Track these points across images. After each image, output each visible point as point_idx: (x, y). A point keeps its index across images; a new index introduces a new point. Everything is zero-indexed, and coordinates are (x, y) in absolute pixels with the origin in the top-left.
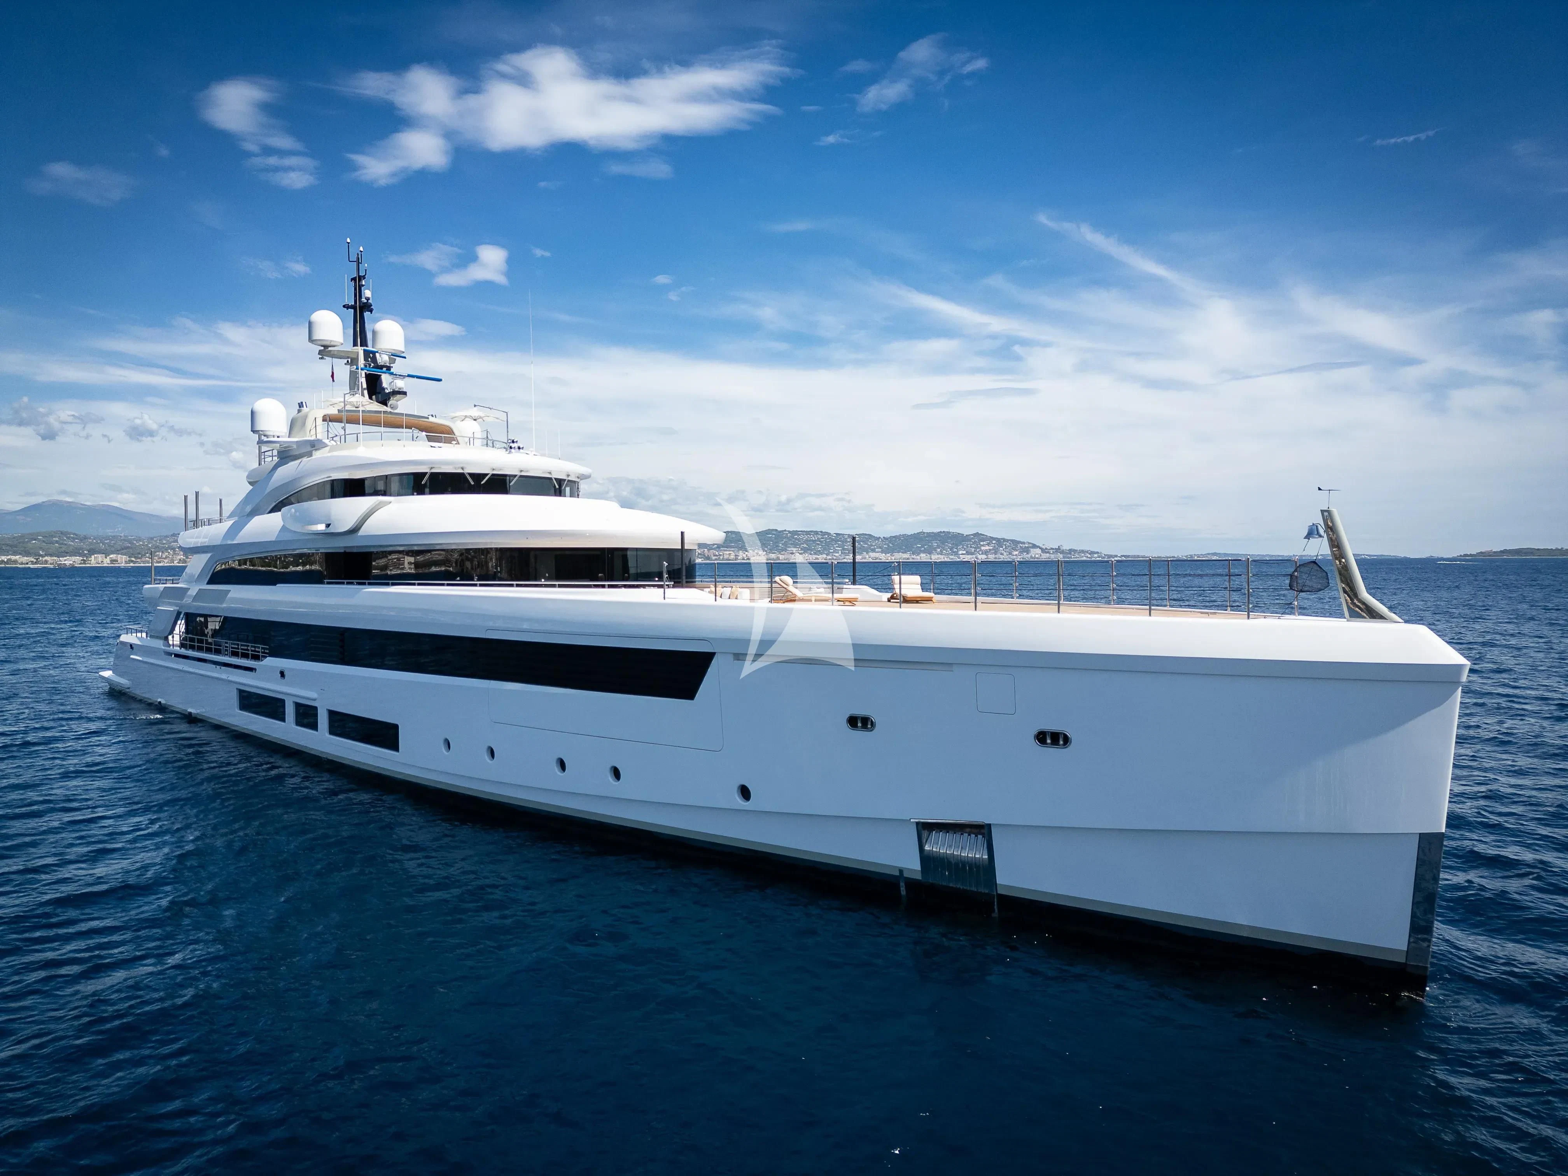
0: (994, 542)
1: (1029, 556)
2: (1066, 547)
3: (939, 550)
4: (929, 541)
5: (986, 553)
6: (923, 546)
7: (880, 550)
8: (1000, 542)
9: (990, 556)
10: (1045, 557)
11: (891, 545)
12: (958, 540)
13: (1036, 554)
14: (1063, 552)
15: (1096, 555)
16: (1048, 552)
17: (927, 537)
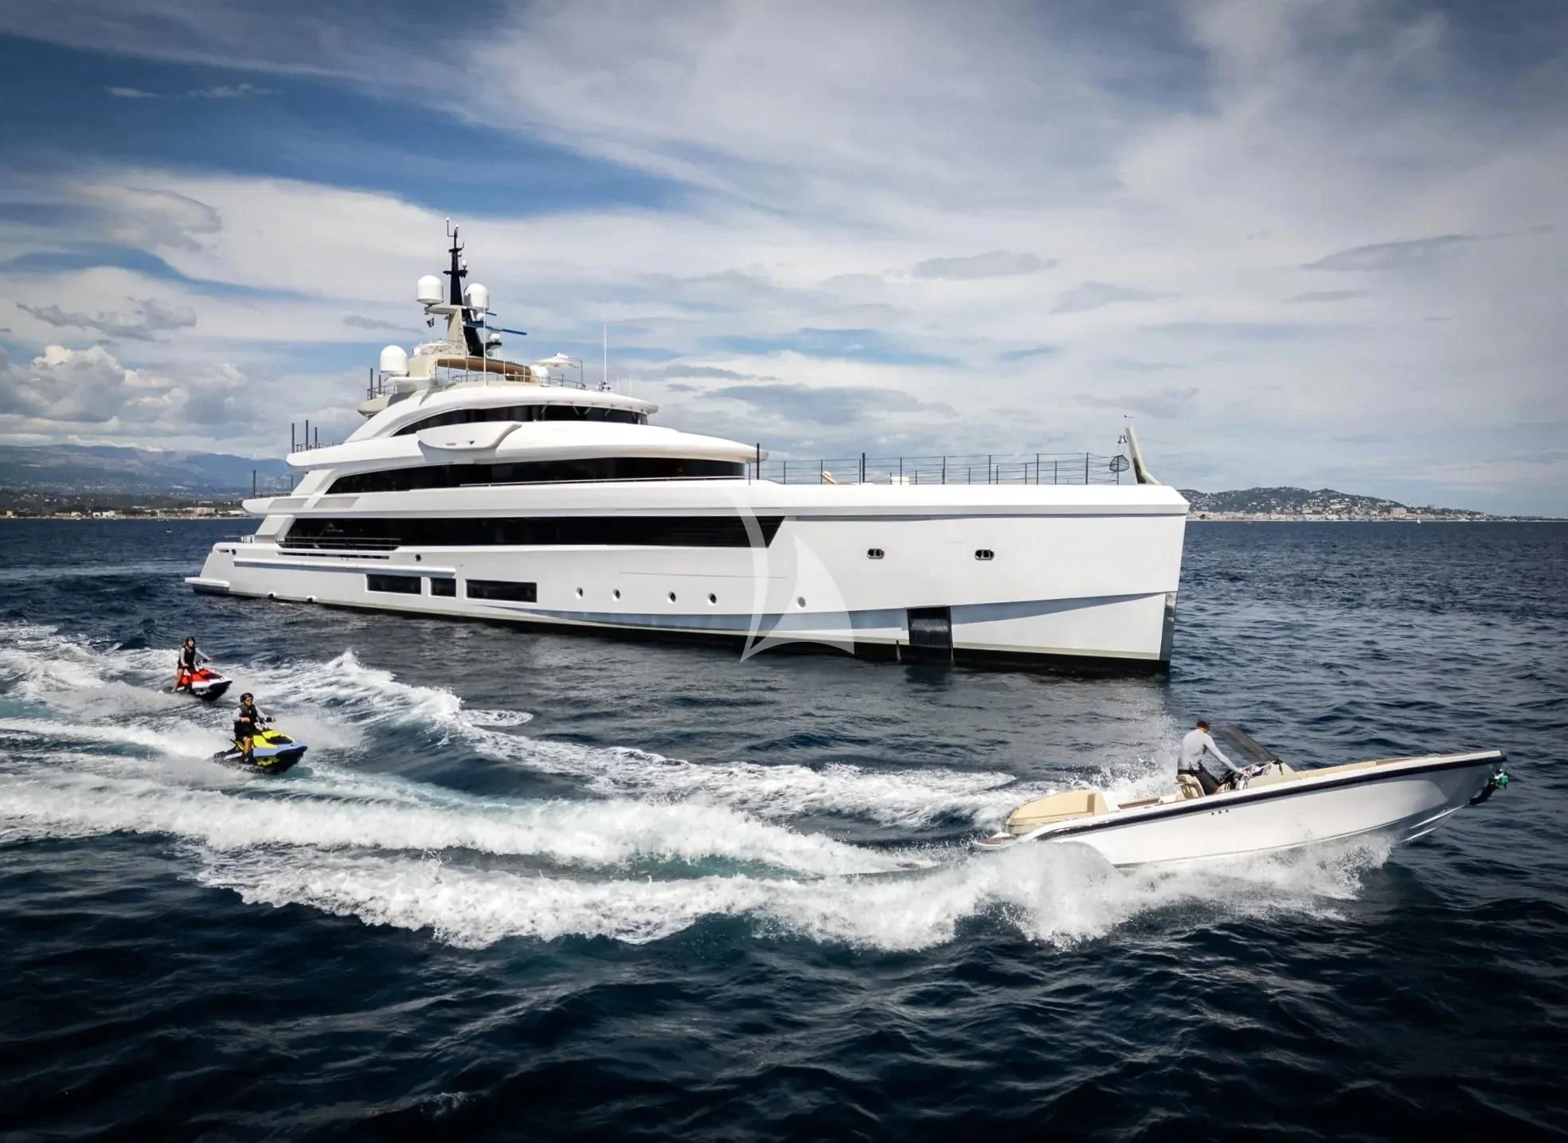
0: (1347, 500)
1: (1390, 516)
2: (1438, 506)
3: (1279, 509)
4: (1267, 499)
5: (1338, 512)
6: (1259, 504)
7: (1207, 508)
8: (1355, 500)
9: (1343, 516)
10: (1410, 517)
11: (1220, 503)
12: (1300, 497)
13: (1399, 514)
14: (1434, 512)
15: (1478, 516)
16: (1415, 512)
17: (1264, 493)
